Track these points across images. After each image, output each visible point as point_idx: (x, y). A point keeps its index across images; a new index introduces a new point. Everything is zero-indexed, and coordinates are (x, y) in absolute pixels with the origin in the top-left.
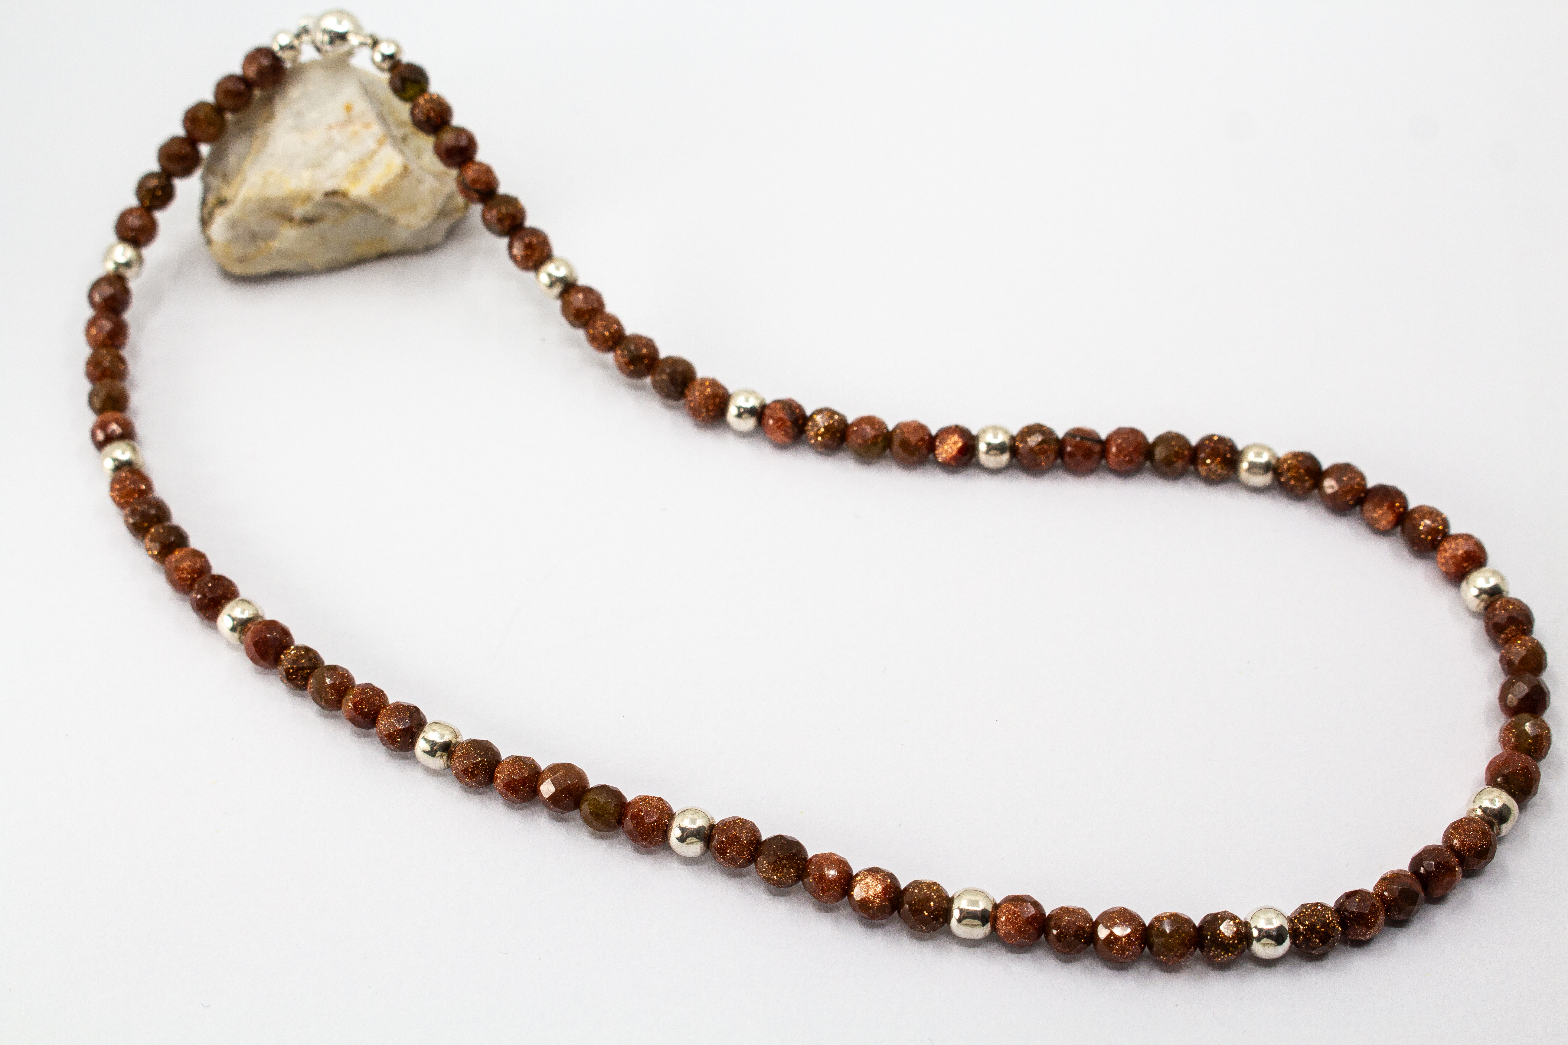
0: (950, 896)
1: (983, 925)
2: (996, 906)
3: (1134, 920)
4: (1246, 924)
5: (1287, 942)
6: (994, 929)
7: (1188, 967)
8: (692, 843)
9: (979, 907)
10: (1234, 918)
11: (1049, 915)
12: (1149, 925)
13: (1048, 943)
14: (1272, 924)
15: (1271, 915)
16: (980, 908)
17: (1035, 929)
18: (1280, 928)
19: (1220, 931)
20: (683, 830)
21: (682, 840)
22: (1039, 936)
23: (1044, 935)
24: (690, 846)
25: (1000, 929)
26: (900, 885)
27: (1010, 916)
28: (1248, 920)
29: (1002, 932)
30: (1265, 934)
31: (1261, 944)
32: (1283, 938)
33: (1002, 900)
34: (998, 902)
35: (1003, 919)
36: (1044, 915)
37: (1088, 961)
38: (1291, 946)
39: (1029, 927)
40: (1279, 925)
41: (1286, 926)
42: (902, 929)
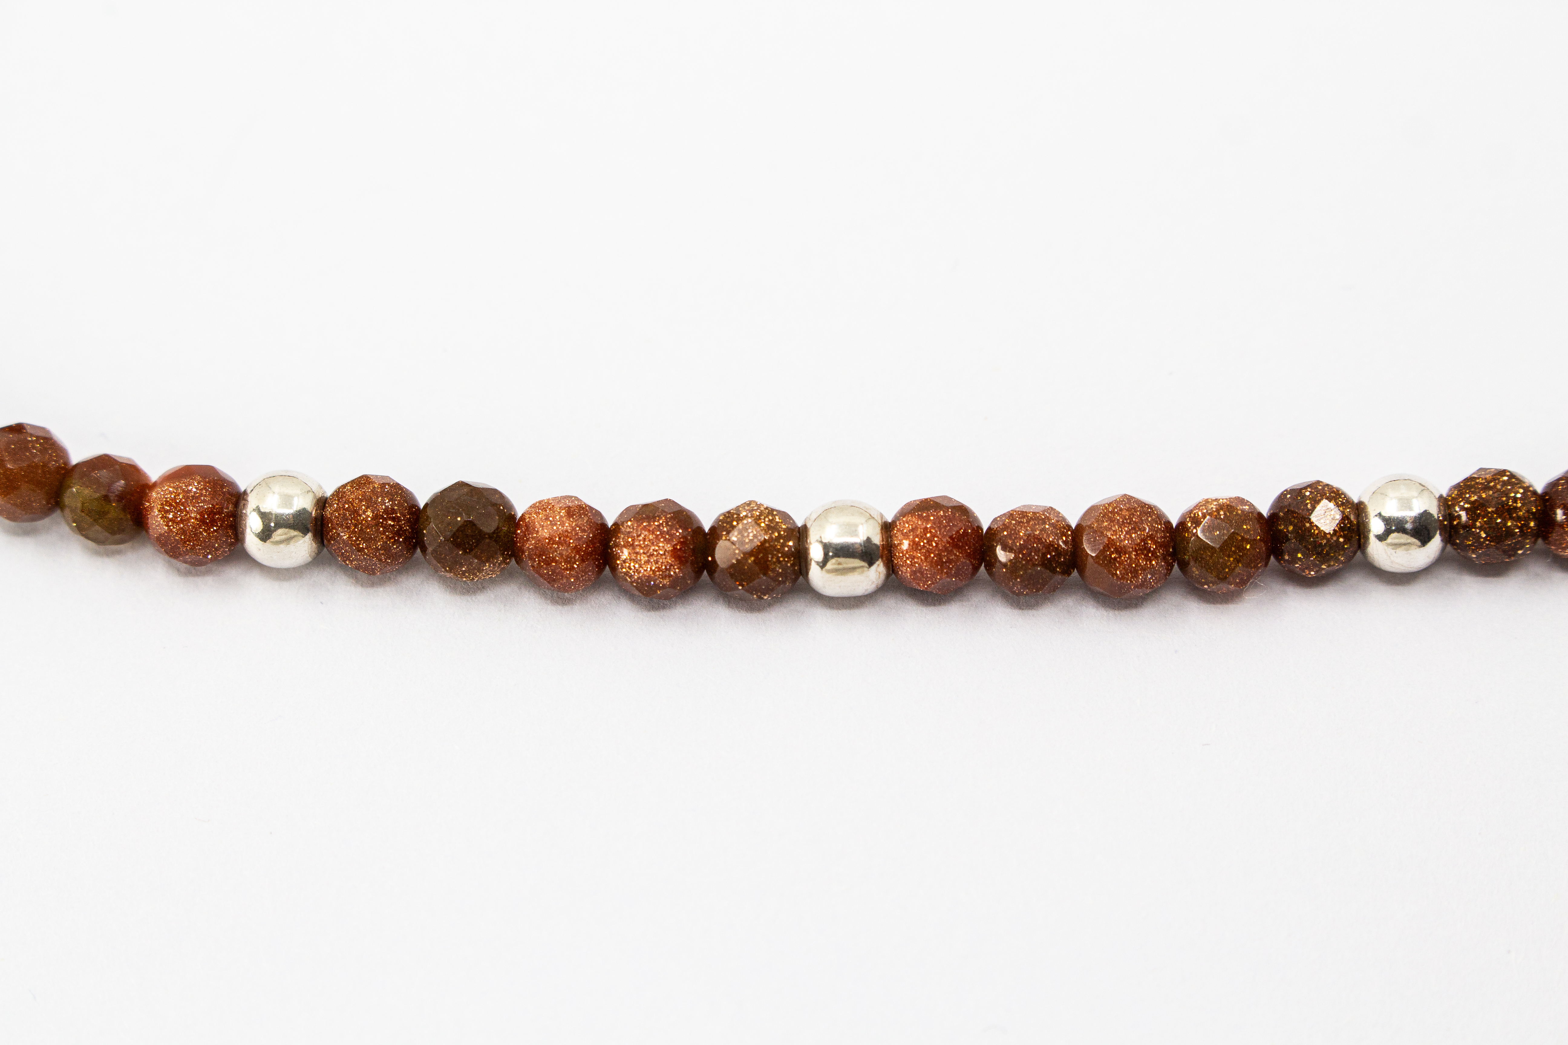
0: (799, 525)
1: (871, 564)
2: (887, 528)
3: (1149, 513)
4: (1359, 509)
5: (1436, 543)
6: (892, 568)
7: (1256, 586)
8: (288, 540)
9: (857, 535)
10: (1335, 495)
11: (989, 529)
12: (1179, 525)
13: (994, 580)
14: (1411, 509)
15: (1404, 492)
16: (858, 539)
17: (968, 556)
18: (1425, 515)
19: (1311, 523)
20: (264, 516)
21: (265, 535)
22: (976, 569)
23: (985, 567)
24: (282, 546)
25: (903, 566)
26: (701, 523)
27: (917, 539)
28: (1365, 500)
29: (906, 572)
30: (1394, 526)
31: (1389, 545)
32: (1429, 534)
33: (898, 512)
34: (890, 520)
35: (905, 545)
36: (979, 528)
37: (1069, 602)
38: (1443, 549)
39: (955, 555)
40: (1422, 511)
41: (1434, 510)
42: (717, 601)
